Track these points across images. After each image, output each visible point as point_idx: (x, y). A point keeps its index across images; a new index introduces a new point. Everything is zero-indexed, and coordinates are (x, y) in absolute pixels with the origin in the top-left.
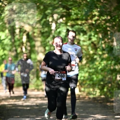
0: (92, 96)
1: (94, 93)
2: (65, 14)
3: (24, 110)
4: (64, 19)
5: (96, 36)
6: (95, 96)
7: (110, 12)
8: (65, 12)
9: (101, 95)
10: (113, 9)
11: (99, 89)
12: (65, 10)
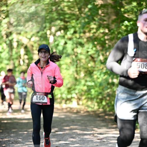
0: (90, 109)
1: (93, 106)
2: (62, 27)
3: (22, 123)
4: (62, 31)
5: (94, 49)
6: (93, 110)
7: (108, 25)
8: (63, 25)
9: (99, 108)
10: (110, 21)
11: (97, 102)
12: (62, 23)
